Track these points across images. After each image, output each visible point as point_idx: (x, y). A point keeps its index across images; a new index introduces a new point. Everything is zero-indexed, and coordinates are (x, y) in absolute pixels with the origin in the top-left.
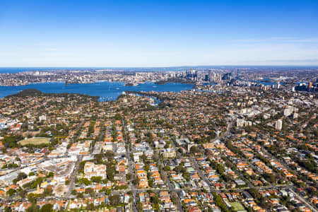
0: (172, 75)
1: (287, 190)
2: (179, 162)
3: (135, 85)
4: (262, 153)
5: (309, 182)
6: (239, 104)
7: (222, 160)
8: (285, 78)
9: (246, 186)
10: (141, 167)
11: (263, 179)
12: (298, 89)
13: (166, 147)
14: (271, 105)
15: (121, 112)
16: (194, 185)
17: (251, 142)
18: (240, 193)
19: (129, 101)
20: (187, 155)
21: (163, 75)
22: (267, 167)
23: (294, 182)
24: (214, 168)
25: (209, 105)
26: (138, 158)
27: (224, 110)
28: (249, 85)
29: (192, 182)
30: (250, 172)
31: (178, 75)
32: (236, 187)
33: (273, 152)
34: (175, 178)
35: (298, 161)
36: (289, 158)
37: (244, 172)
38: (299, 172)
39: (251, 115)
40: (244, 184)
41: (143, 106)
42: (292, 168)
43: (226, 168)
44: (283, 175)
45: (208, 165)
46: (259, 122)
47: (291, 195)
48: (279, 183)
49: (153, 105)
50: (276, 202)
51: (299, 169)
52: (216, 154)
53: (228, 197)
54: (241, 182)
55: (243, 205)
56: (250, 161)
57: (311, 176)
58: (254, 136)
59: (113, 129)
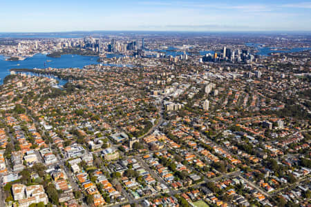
0: (67, 45)
1: (238, 178)
2: (126, 164)
3: (21, 59)
4: (203, 141)
5: (252, 165)
6: (159, 82)
7: (169, 155)
8: (188, 47)
9: (201, 180)
10: (85, 178)
11: (214, 170)
12: (205, 59)
13: (104, 147)
14: (189, 81)
15: (20, 101)
16: (153, 190)
17: (188, 129)
18: (199, 190)
19: (25, 84)
20: (130, 153)
21: (55, 44)
22: (213, 156)
23: (240, 168)
24: (165, 165)
25: (127, 84)
26: (78, 167)
27: (146, 91)
28: (158, 56)
29: (149, 187)
30: (200, 164)
31: (74, 44)
32: (193, 183)
33: (212, 136)
34: (130, 186)
35: (236, 145)
36: (228, 142)
37: (194, 164)
38: (241, 155)
39: (176, 95)
40: (199, 178)
41: (46, 90)
42: (233, 152)
43: (176, 163)
44: (229, 162)
45: (157, 163)
46: (185, 103)
47: (243, 182)
48: (229, 171)
49: (56, 87)
50: (233, 192)
51: (240, 153)
52: (161, 147)
53: (190, 197)
54: (196, 177)
55: (207, 202)
56: (195, 150)
57: (251, 159)
58: (189, 121)
59: (23, 130)
